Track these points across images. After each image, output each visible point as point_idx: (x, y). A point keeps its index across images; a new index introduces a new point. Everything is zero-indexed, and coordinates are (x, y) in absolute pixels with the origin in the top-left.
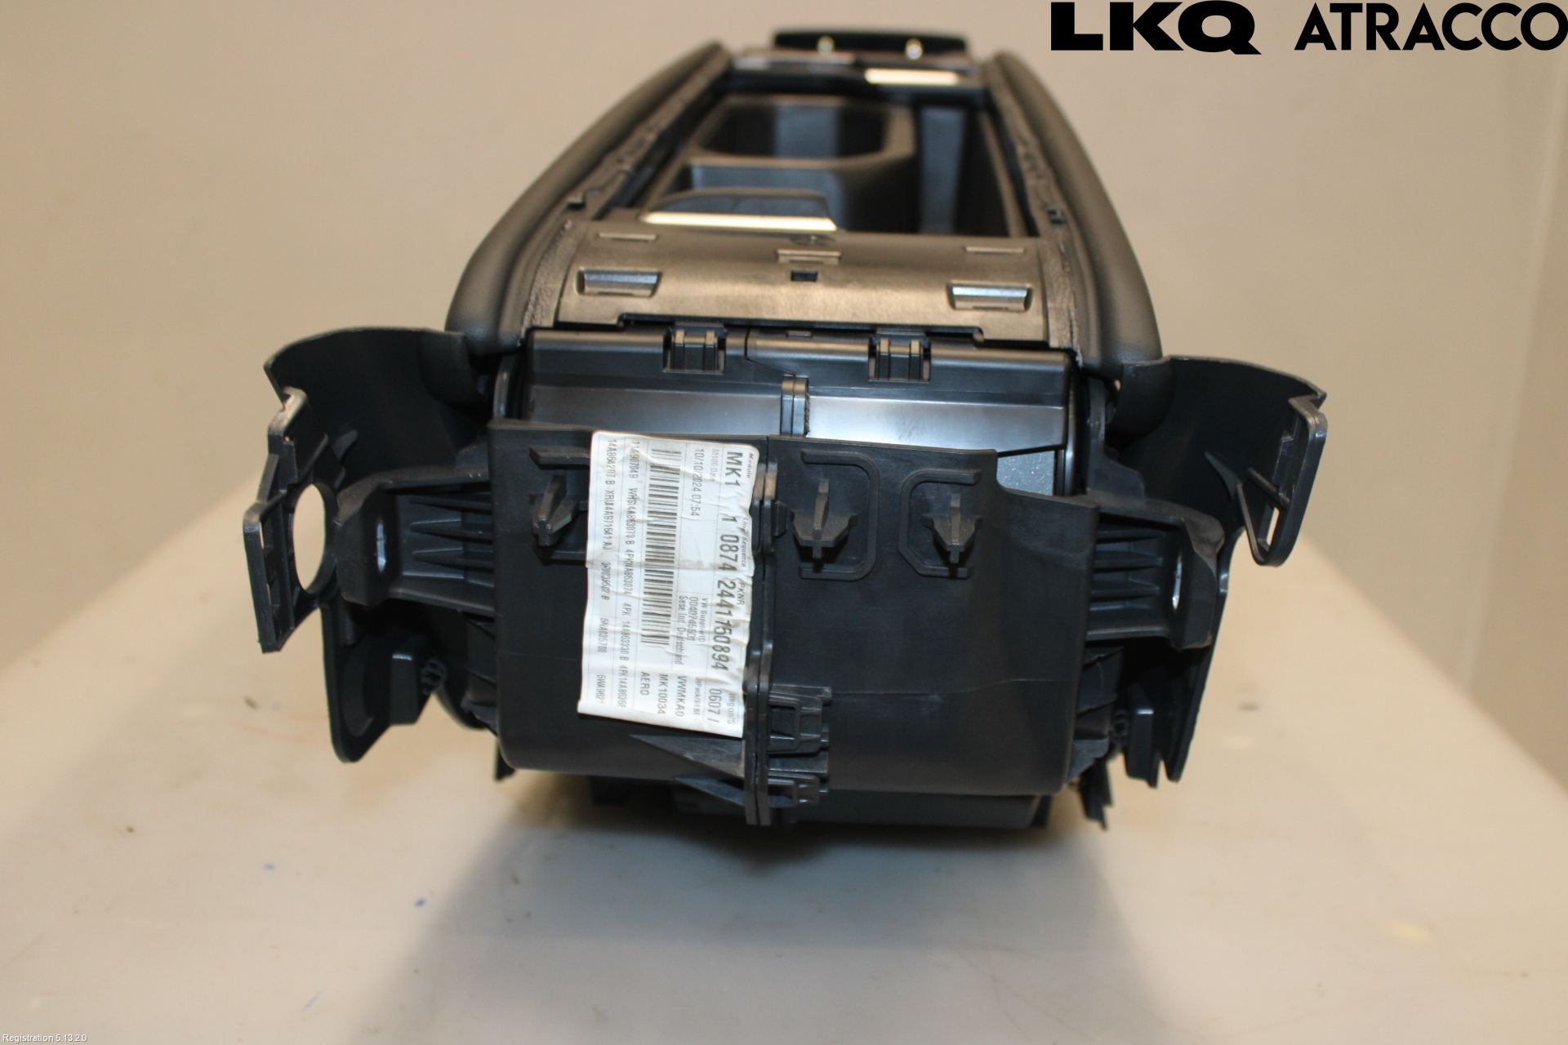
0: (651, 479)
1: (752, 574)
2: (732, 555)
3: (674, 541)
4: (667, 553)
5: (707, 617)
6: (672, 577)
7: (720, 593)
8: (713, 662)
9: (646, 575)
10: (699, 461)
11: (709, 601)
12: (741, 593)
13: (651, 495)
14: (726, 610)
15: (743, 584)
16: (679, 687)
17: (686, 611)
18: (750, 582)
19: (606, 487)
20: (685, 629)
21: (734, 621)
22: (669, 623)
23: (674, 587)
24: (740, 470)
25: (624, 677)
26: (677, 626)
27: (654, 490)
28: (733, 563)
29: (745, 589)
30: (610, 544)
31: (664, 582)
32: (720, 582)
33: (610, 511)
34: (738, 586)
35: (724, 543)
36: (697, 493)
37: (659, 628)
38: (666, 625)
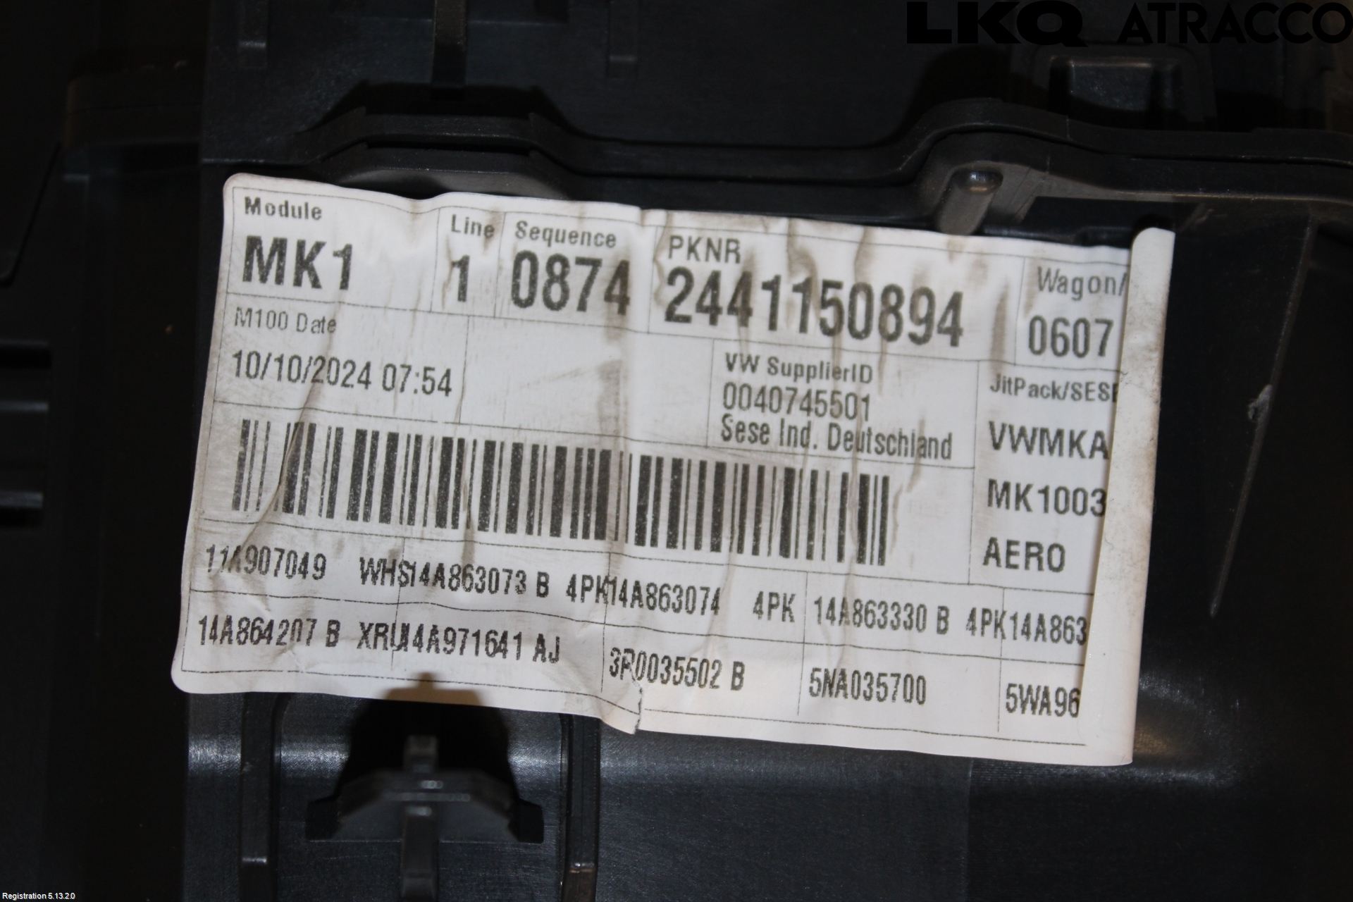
0: (331, 514)
1: (632, 212)
2: (576, 278)
3: (535, 448)
4: (578, 470)
5: (789, 357)
6: (660, 461)
7: (705, 318)
8: (940, 342)
9: (654, 542)
10: (273, 366)
11: (733, 349)
12: (701, 248)
13: (385, 517)
14: (760, 300)
15: (673, 242)
16: (1029, 449)
17: (772, 420)
18: (657, 217)
19: (346, 647)
20: (832, 426)
21: (791, 271)
22: (814, 474)
23: (696, 456)
24: (301, 245)
25: (1007, 624)
26: (823, 446)
27: (368, 503)
28: (605, 273)
29: (685, 234)
30: (541, 640)
31: (676, 485)
32: (670, 316)
33: (426, 635)
34: (680, 259)
35: (539, 297)
36: (376, 375)
37: (834, 506)
38: (821, 484)
